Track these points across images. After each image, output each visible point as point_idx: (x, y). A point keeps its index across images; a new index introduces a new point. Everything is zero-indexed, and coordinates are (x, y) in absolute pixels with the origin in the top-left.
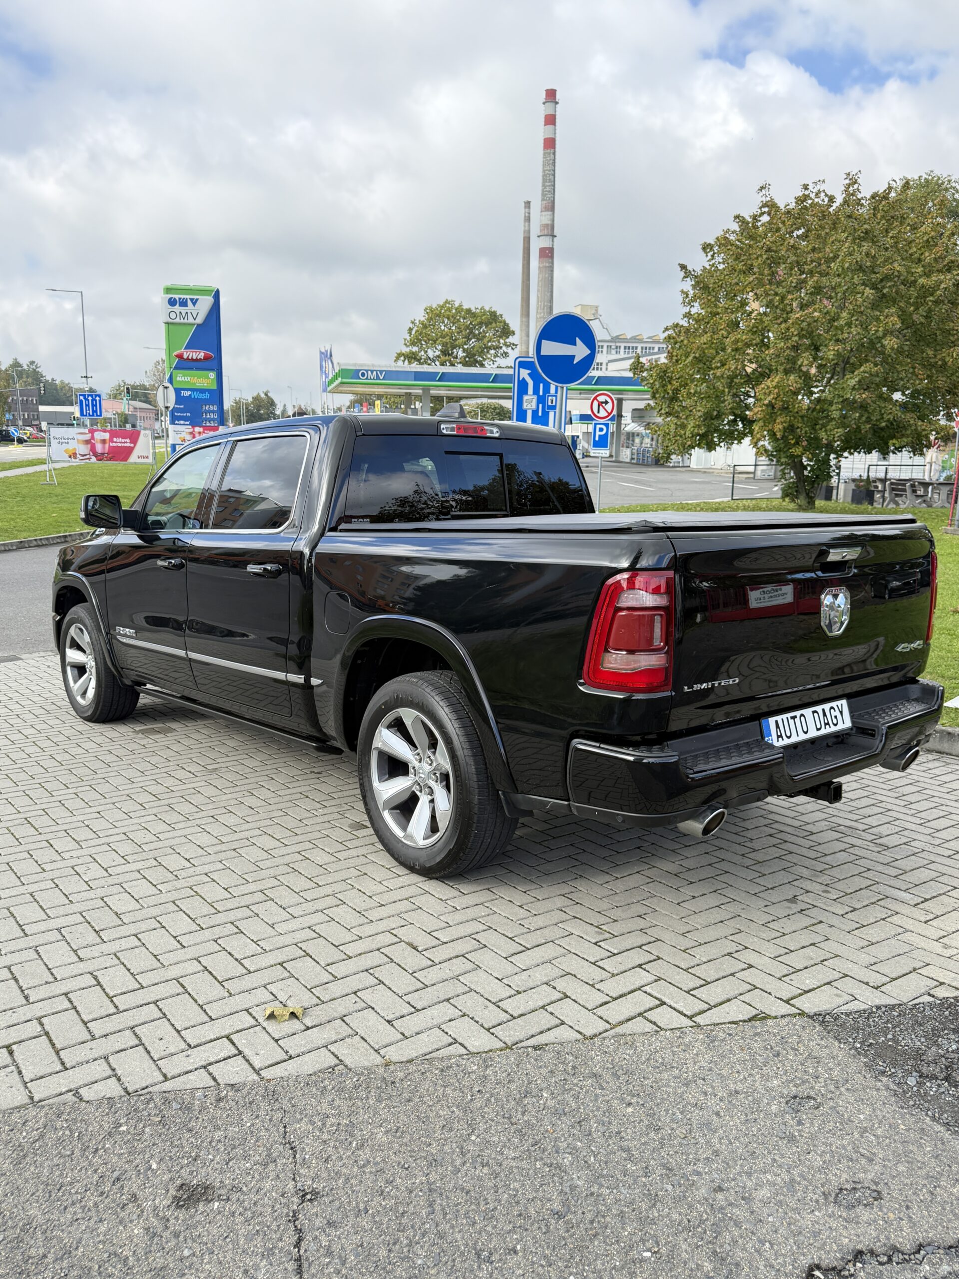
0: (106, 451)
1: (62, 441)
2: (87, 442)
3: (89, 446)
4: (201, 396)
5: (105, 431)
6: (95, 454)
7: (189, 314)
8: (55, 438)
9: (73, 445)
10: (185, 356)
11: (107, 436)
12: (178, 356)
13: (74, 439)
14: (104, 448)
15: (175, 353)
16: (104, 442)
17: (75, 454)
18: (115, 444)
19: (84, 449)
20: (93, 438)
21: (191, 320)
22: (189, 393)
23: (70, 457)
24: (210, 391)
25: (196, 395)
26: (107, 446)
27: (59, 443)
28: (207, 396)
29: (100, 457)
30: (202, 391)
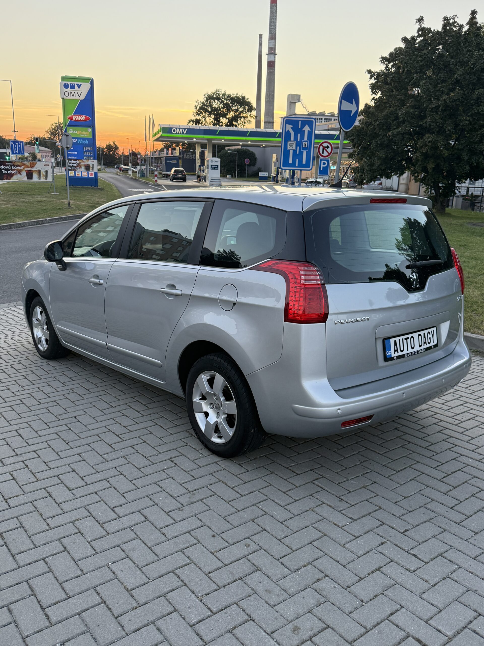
4: (83, 142)
7: (76, 93)
10: (74, 119)
12: (69, 118)
15: (68, 117)
21: (77, 97)
22: (76, 140)
24: (88, 139)
25: (80, 141)
28: (87, 142)
30: (84, 139)
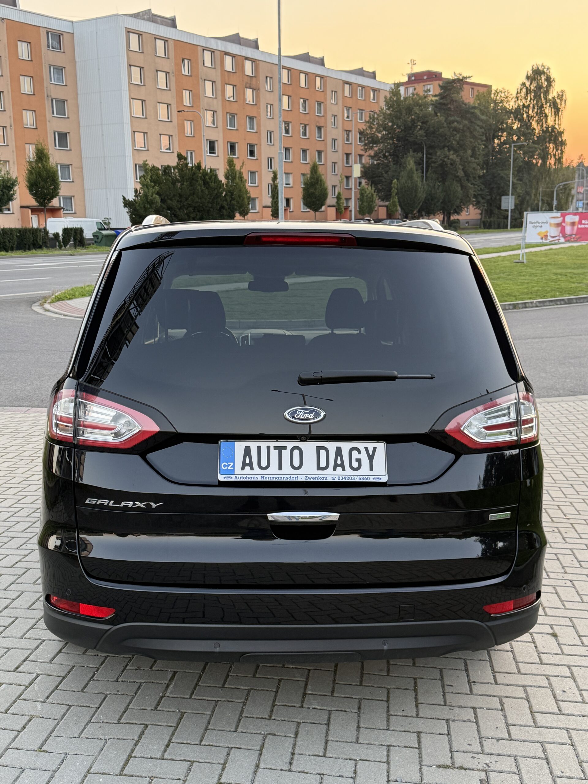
0: (575, 232)
1: (536, 225)
2: (558, 225)
3: (560, 228)
5: (575, 214)
6: (564, 236)
8: (531, 223)
9: (546, 228)
11: (576, 218)
13: (547, 223)
14: (573, 229)
16: (573, 224)
17: (547, 236)
18: (583, 226)
19: (554, 232)
20: (564, 221)
23: (542, 239)
26: (576, 228)
27: (534, 226)
29: (568, 238)
